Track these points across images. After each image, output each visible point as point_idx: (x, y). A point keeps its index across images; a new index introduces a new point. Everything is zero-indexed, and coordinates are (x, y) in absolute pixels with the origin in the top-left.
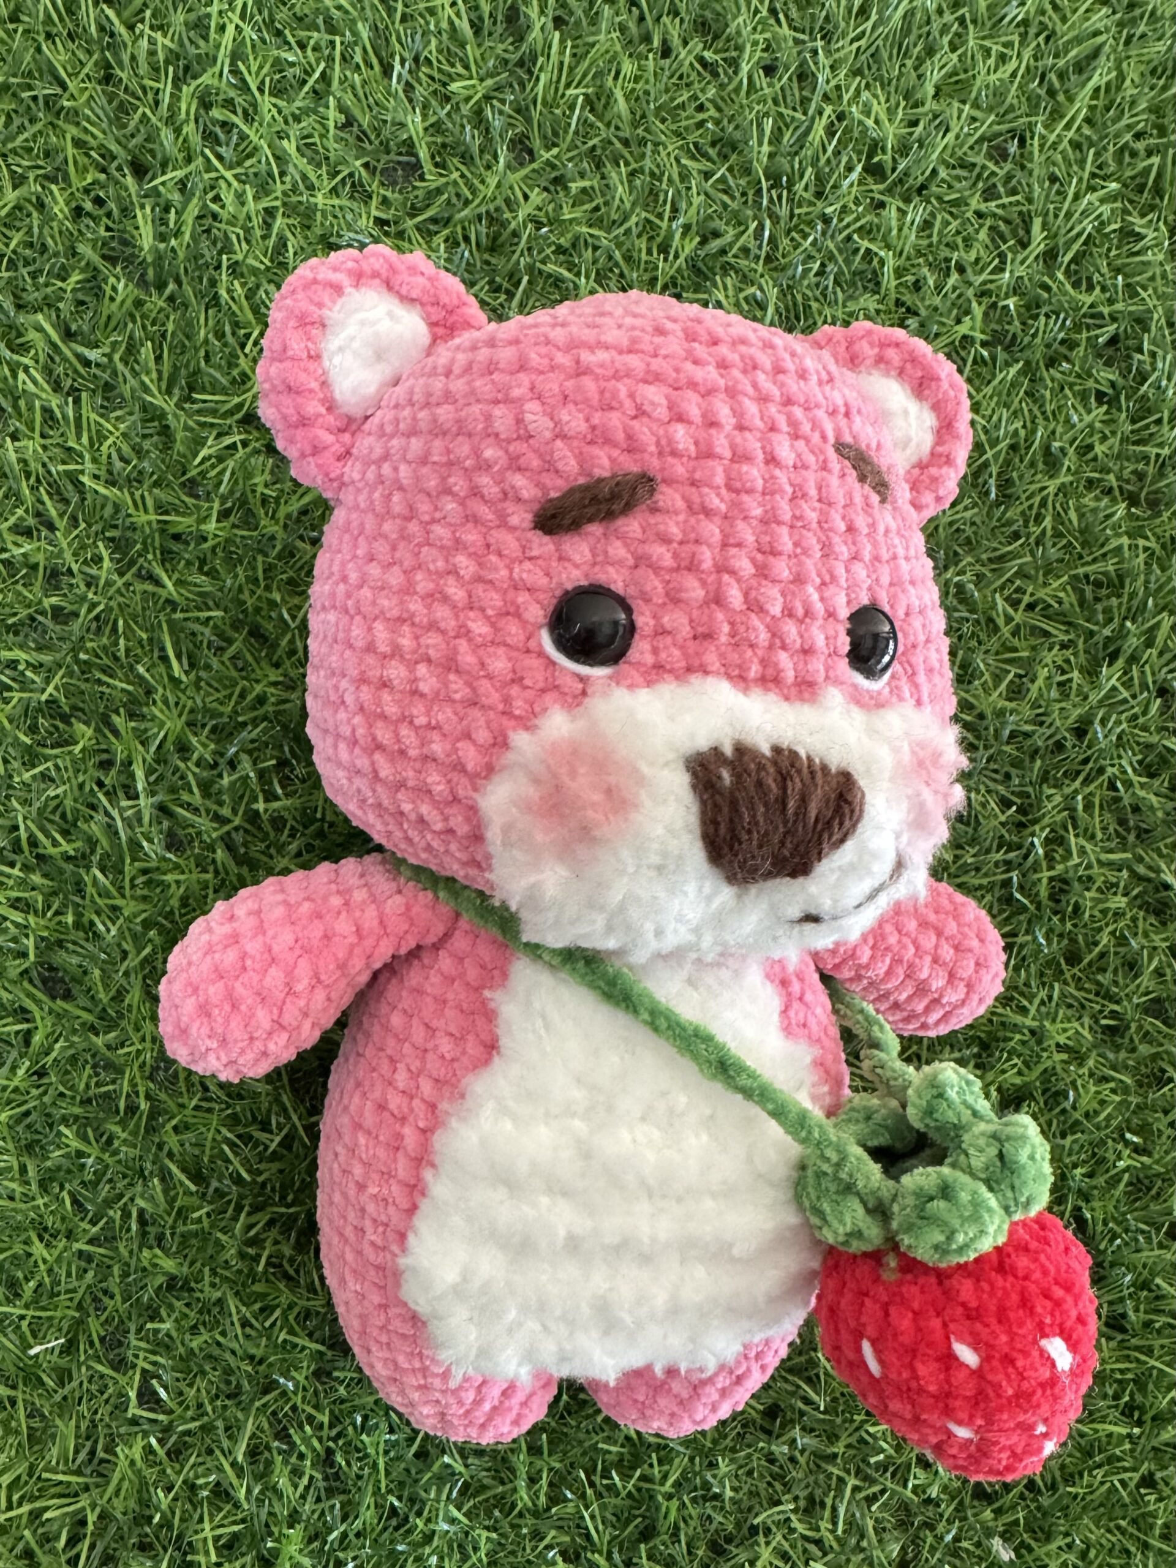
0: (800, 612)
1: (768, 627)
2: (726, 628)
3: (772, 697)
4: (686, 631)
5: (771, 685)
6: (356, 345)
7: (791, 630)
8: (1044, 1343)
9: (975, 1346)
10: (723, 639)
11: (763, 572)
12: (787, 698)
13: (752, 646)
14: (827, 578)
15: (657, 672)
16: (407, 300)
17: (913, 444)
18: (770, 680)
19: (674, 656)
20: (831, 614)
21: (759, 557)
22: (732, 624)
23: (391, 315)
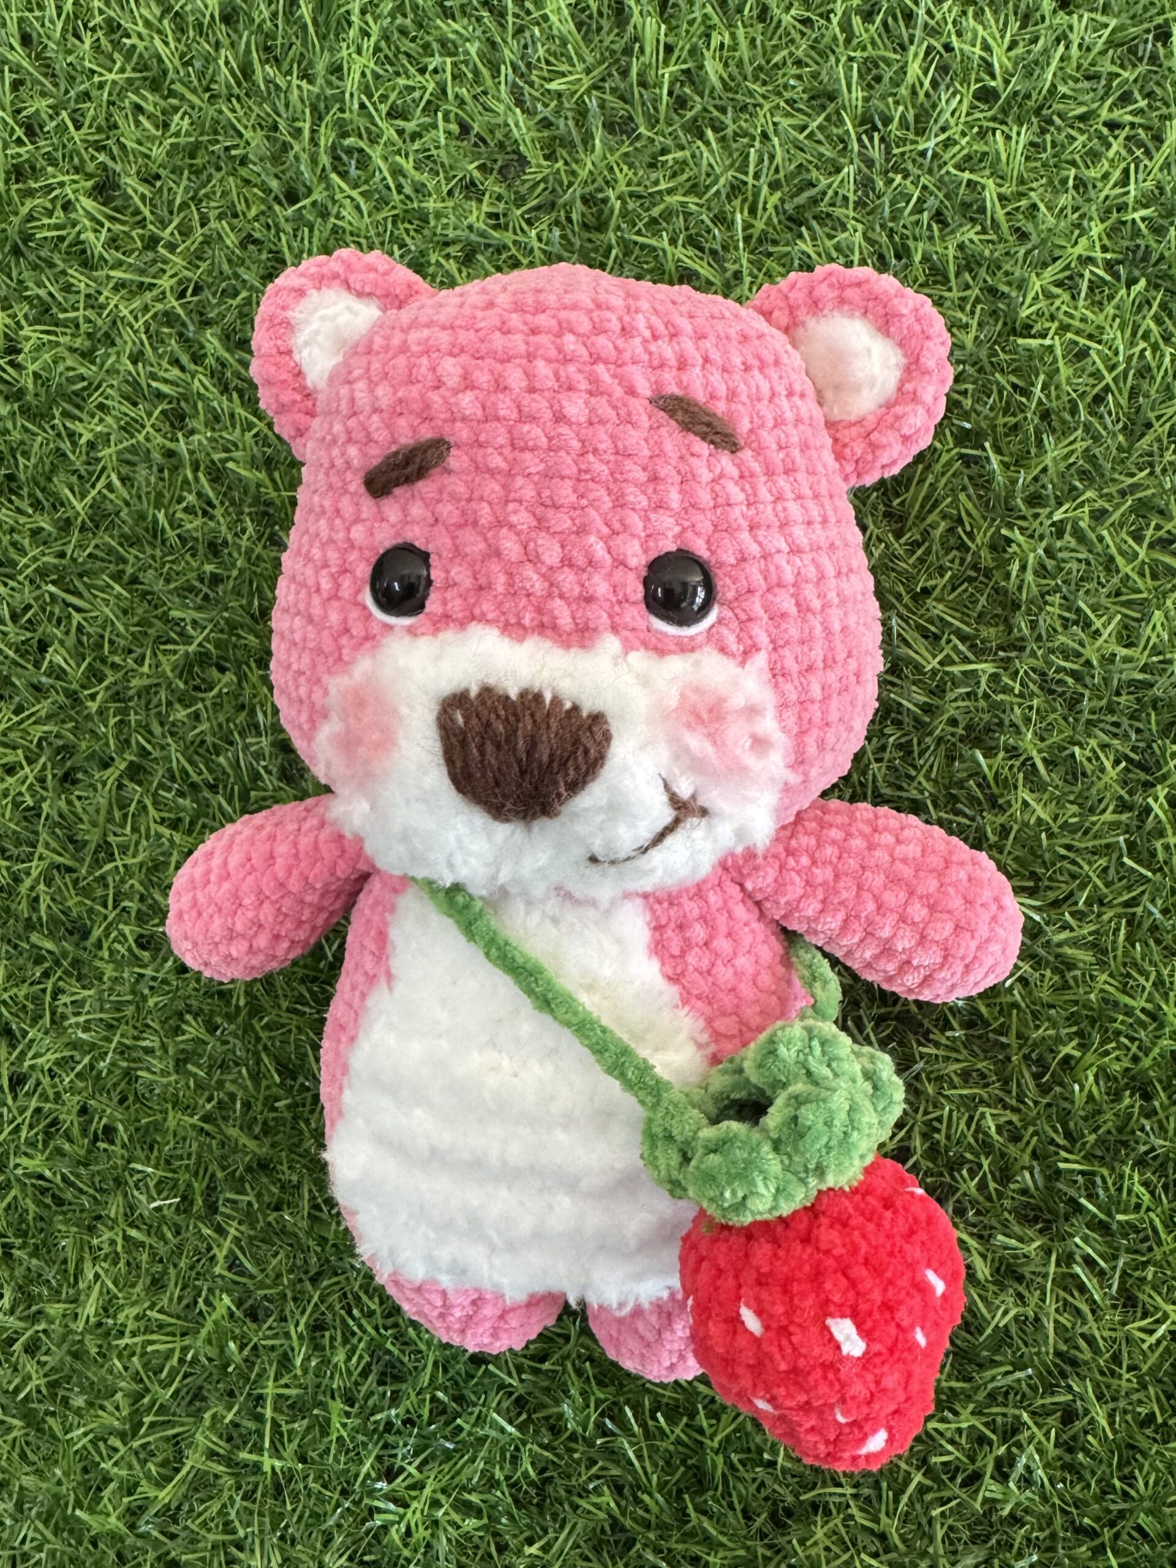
0: (581, 561)
1: (543, 576)
2: (502, 579)
3: (548, 644)
4: (467, 582)
5: (549, 632)
6: (320, 338)
7: (568, 580)
8: (830, 1322)
9: (759, 1313)
10: (500, 589)
11: (541, 523)
12: (567, 646)
13: (528, 595)
14: (617, 526)
15: (445, 620)
16: (360, 295)
17: (878, 385)
18: (547, 627)
19: (456, 606)
20: (621, 563)
21: (539, 510)
22: (510, 575)
23: (348, 308)
